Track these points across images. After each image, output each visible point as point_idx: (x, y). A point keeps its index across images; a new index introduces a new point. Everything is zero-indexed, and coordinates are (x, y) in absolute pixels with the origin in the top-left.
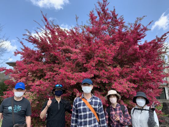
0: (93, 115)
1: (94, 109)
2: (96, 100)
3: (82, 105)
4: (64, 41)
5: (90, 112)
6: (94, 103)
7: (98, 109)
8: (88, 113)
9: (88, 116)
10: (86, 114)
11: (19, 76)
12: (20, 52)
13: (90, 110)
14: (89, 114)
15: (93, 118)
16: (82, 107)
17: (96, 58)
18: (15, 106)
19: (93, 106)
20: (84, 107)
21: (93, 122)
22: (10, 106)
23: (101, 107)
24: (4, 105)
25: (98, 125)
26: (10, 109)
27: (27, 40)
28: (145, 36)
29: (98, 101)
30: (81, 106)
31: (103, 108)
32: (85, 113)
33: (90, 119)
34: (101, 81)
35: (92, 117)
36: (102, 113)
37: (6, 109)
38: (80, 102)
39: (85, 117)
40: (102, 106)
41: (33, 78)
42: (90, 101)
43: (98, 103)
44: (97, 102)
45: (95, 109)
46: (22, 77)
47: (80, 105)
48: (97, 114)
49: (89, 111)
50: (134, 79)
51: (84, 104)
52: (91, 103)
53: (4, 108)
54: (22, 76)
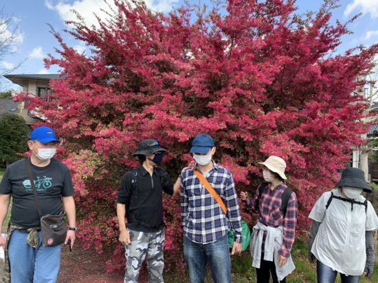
0: (213, 201)
1: (215, 189)
2: (220, 175)
3: (193, 182)
4: (158, 43)
5: (208, 196)
6: (214, 180)
7: (222, 191)
8: (203, 197)
9: (203, 201)
10: (201, 199)
11: (63, 114)
12: (56, 60)
13: (207, 192)
14: (206, 199)
15: (212, 207)
16: (192, 187)
17: (231, 88)
18: (38, 177)
19: (213, 185)
20: (197, 187)
21: (213, 213)
22: (26, 178)
23: (230, 187)
24: (13, 179)
25: (224, 219)
26: (28, 186)
27: (73, 34)
28: (336, 45)
29: (225, 176)
30: (191, 184)
31: (234, 189)
32: (198, 197)
33: (208, 208)
34: (240, 137)
35: (210, 205)
36: (231, 198)
37: (17, 185)
38: (190, 178)
39: (199, 203)
40: (233, 185)
41: (92, 120)
42: (209, 175)
43: (224, 180)
44: (222, 177)
45: (218, 191)
46: (71, 118)
47: (190, 182)
48: (223, 200)
49: (206, 194)
50: (304, 135)
51: (197, 181)
52: (209, 179)
53: (12, 184)
54: (70, 115)
